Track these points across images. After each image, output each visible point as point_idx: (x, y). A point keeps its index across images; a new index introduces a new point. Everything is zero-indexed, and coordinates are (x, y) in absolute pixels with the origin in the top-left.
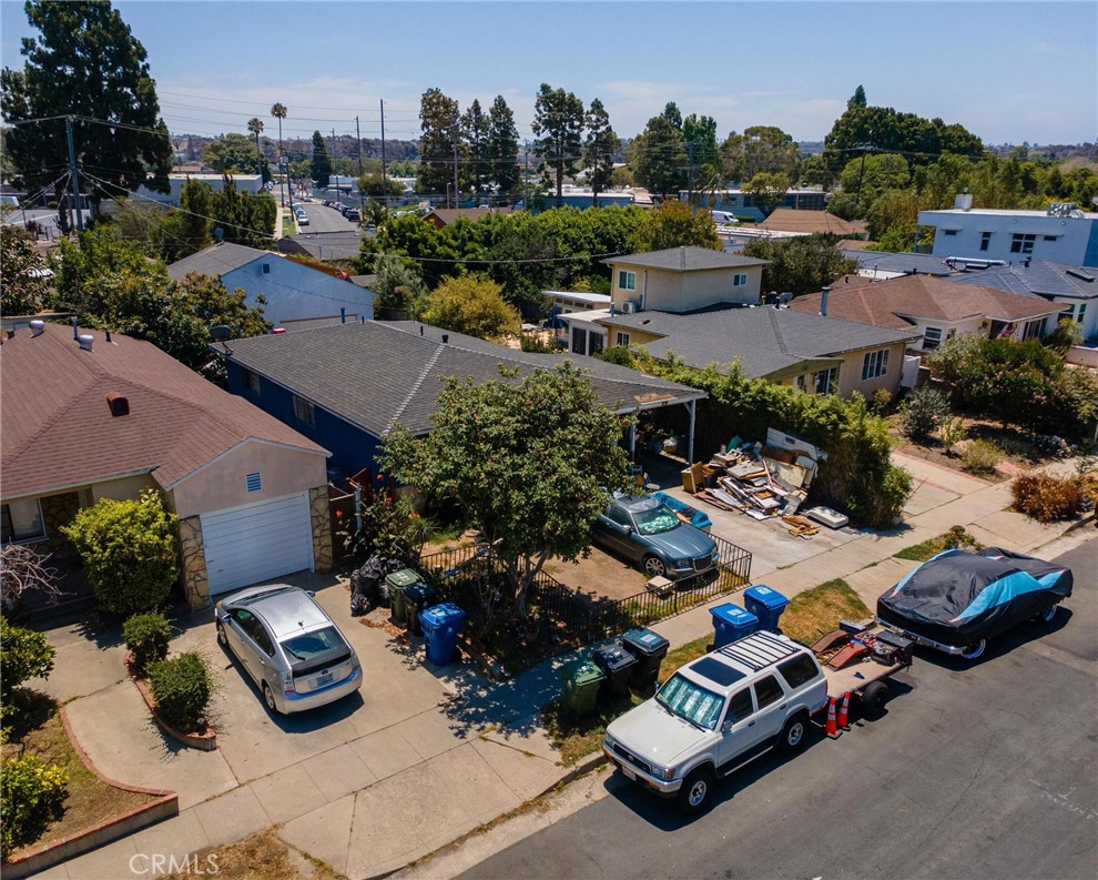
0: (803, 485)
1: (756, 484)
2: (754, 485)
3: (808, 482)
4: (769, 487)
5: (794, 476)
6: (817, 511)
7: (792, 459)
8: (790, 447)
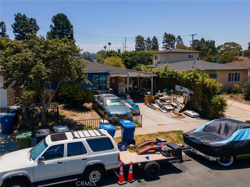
0: (184, 103)
1: (167, 102)
2: (166, 102)
3: (186, 102)
4: (172, 103)
5: (181, 100)
6: (187, 111)
7: (181, 94)
8: (181, 90)
